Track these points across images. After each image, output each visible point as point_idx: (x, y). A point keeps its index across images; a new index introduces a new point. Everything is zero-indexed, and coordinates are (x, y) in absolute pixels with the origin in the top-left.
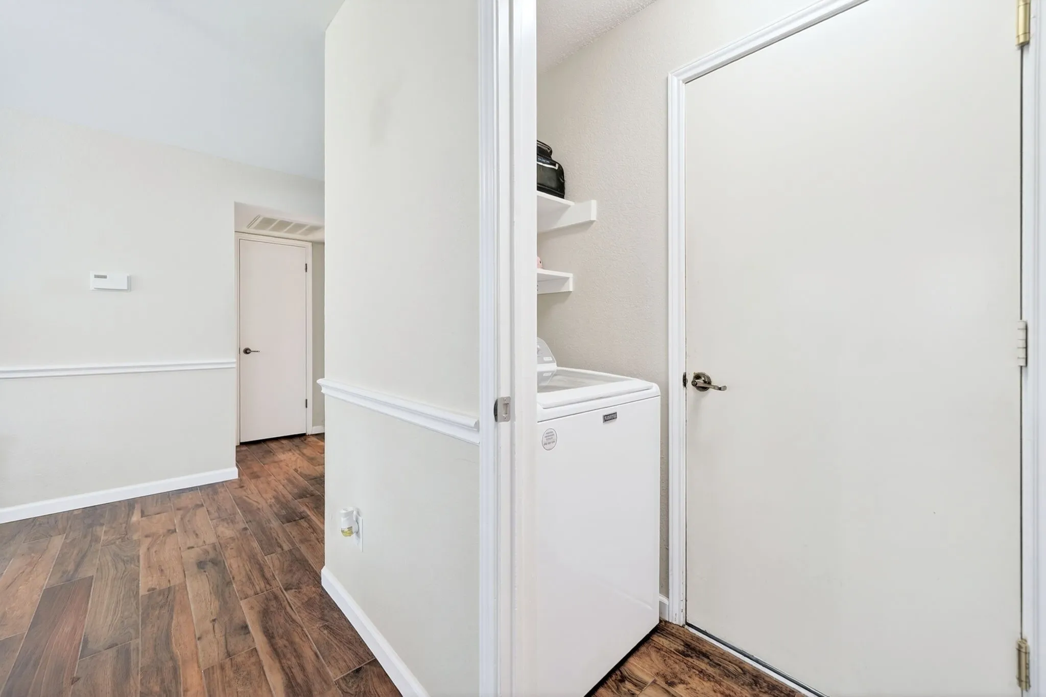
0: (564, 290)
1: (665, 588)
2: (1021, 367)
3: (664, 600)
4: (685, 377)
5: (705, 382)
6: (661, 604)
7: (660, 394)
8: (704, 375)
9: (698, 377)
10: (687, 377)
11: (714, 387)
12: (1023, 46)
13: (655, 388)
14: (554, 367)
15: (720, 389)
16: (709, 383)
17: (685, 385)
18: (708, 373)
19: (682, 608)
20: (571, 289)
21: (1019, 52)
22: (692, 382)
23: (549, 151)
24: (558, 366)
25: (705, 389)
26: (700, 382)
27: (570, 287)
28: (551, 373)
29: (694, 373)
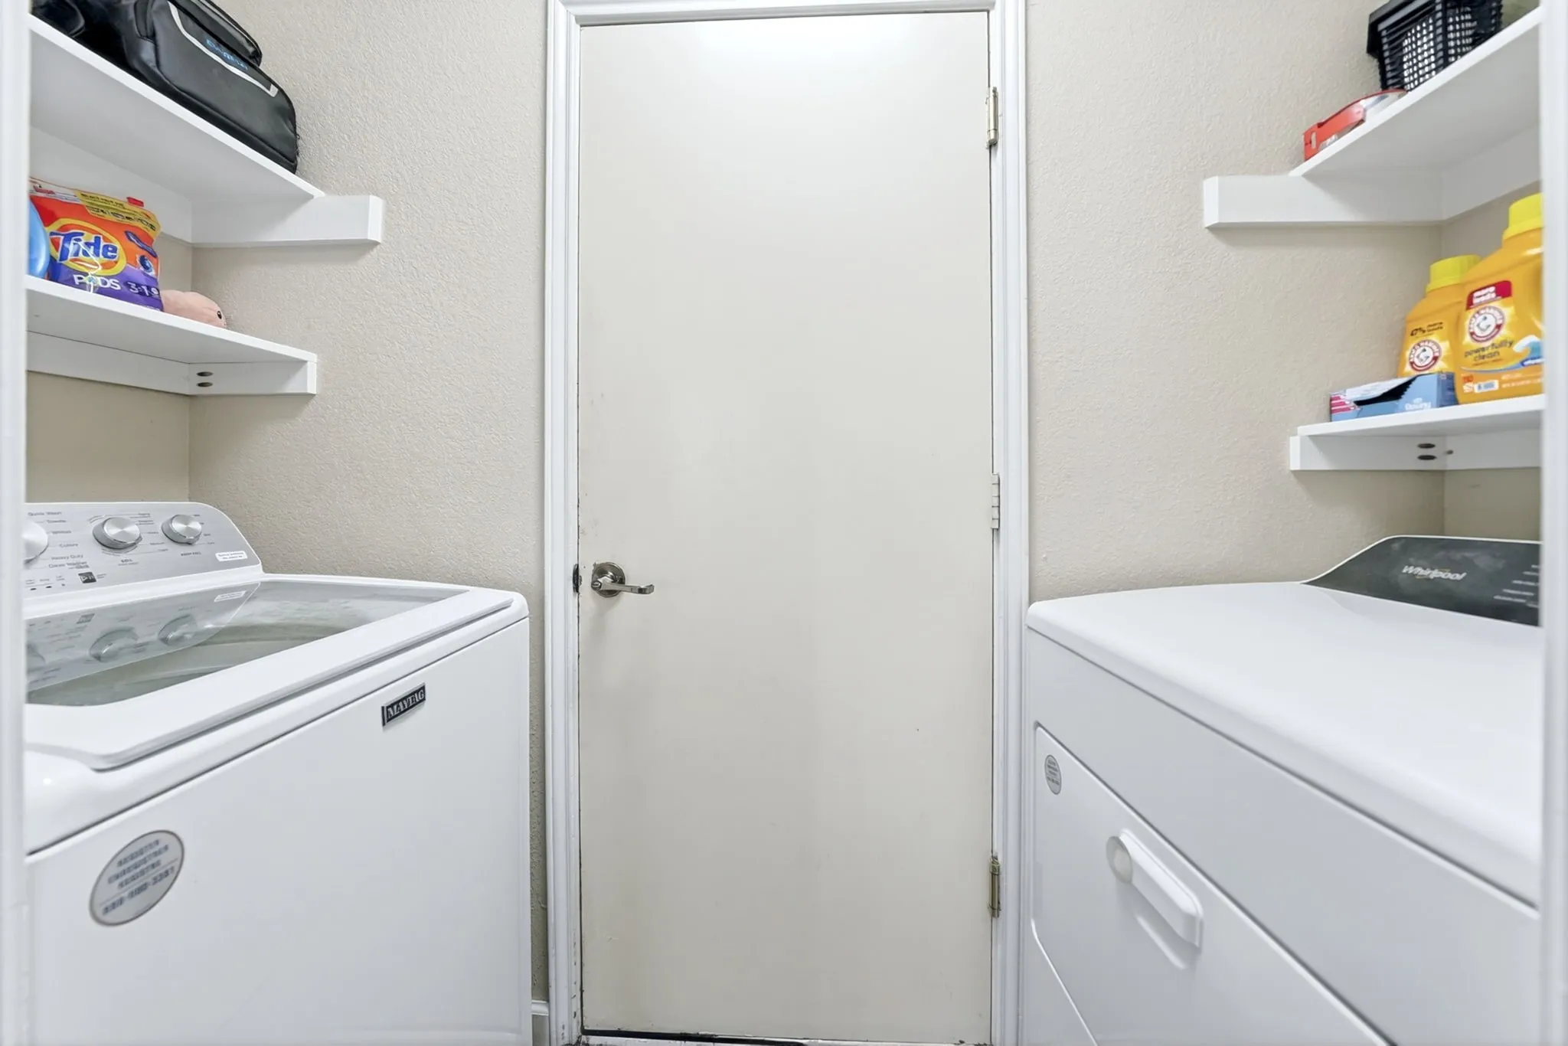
0: (292, 387)
1: (542, 988)
2: (993, 529)
3: (540, 1008)
4: (576, 572)
5: (614, 580)
6: (537, 1019)
7: (527, 613)
8: (612, 567)
9: (600, 571)
10: (581, 573)
11: (632, 589)
12: (992, 145)
13: (518, 602)
14: (255, 574)
15: (641, 591)
16: (622, 581)
17: (576, 588)
18: (618, 564)
19: (574, 1010)
20: (312, 389)
21: (988, 151)
22: (592, 584)
23: (251, 49)
24: (266, 570)
25: (611, 593)
26: (606, 580)
27: (310, 382)
28: (243, 592)
29: (595, 565)
